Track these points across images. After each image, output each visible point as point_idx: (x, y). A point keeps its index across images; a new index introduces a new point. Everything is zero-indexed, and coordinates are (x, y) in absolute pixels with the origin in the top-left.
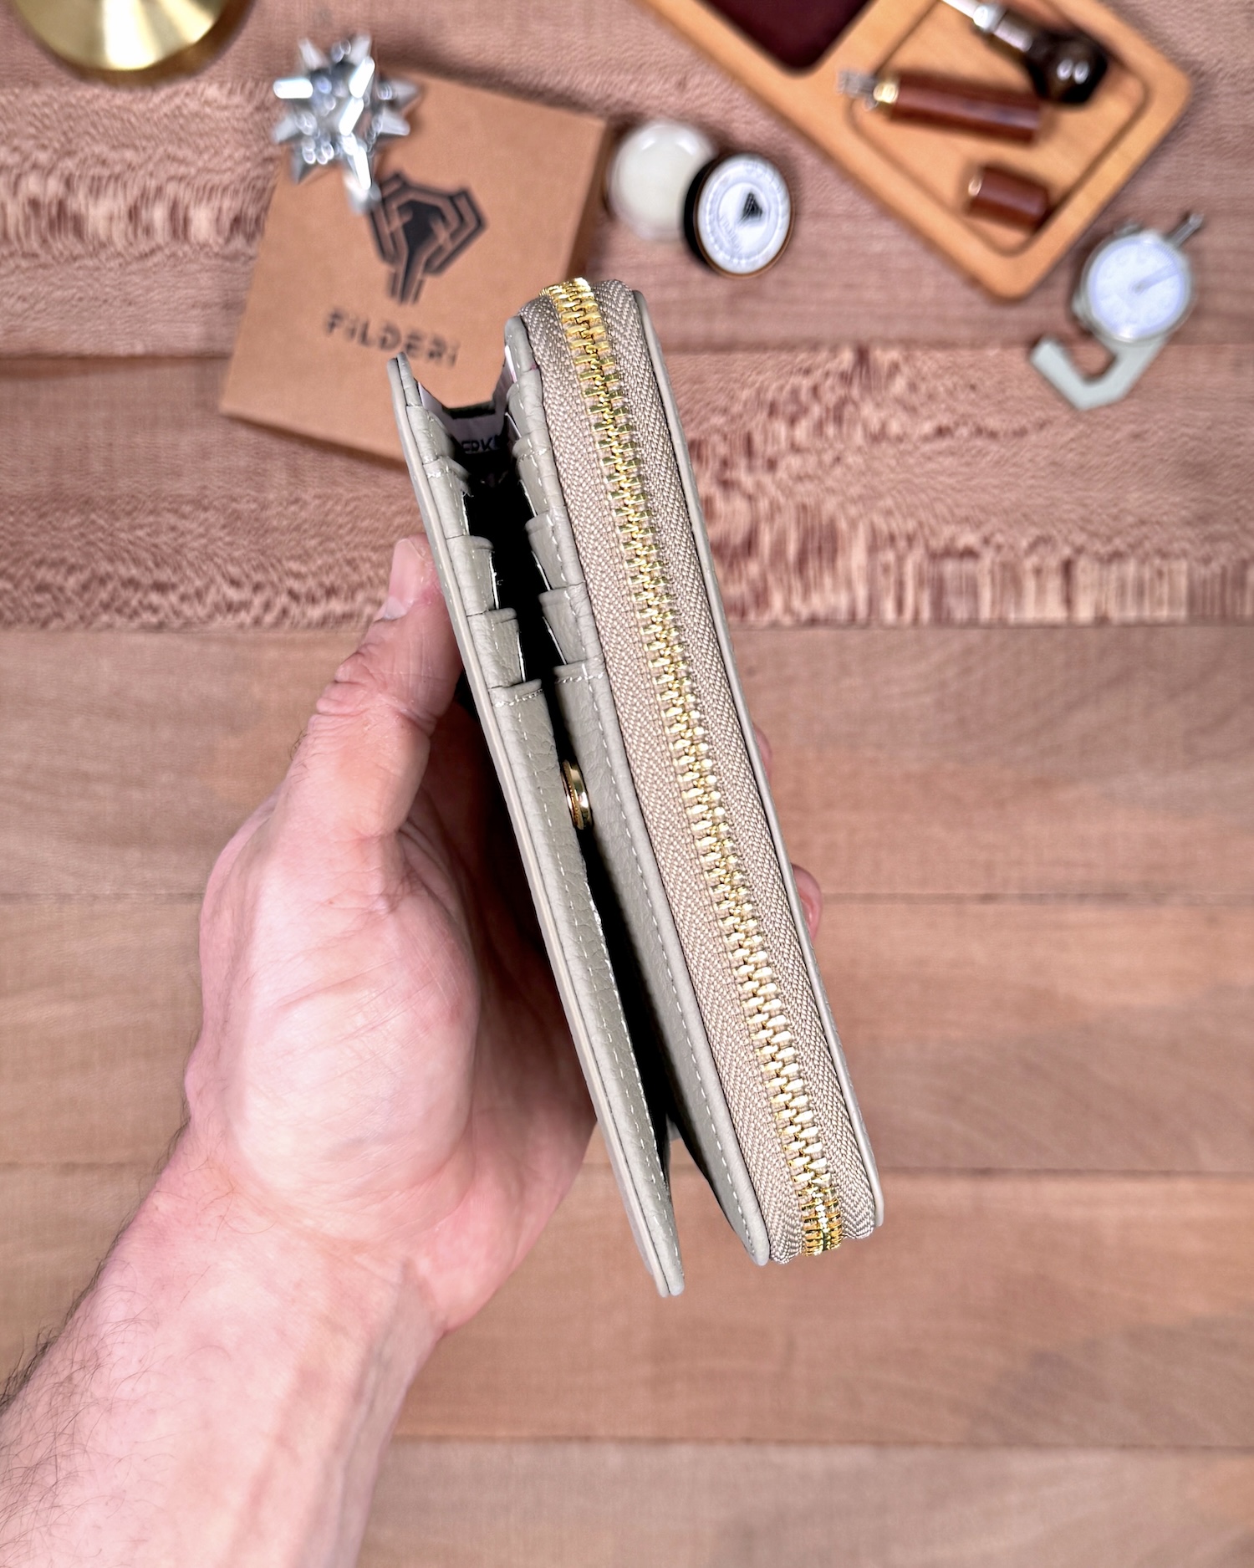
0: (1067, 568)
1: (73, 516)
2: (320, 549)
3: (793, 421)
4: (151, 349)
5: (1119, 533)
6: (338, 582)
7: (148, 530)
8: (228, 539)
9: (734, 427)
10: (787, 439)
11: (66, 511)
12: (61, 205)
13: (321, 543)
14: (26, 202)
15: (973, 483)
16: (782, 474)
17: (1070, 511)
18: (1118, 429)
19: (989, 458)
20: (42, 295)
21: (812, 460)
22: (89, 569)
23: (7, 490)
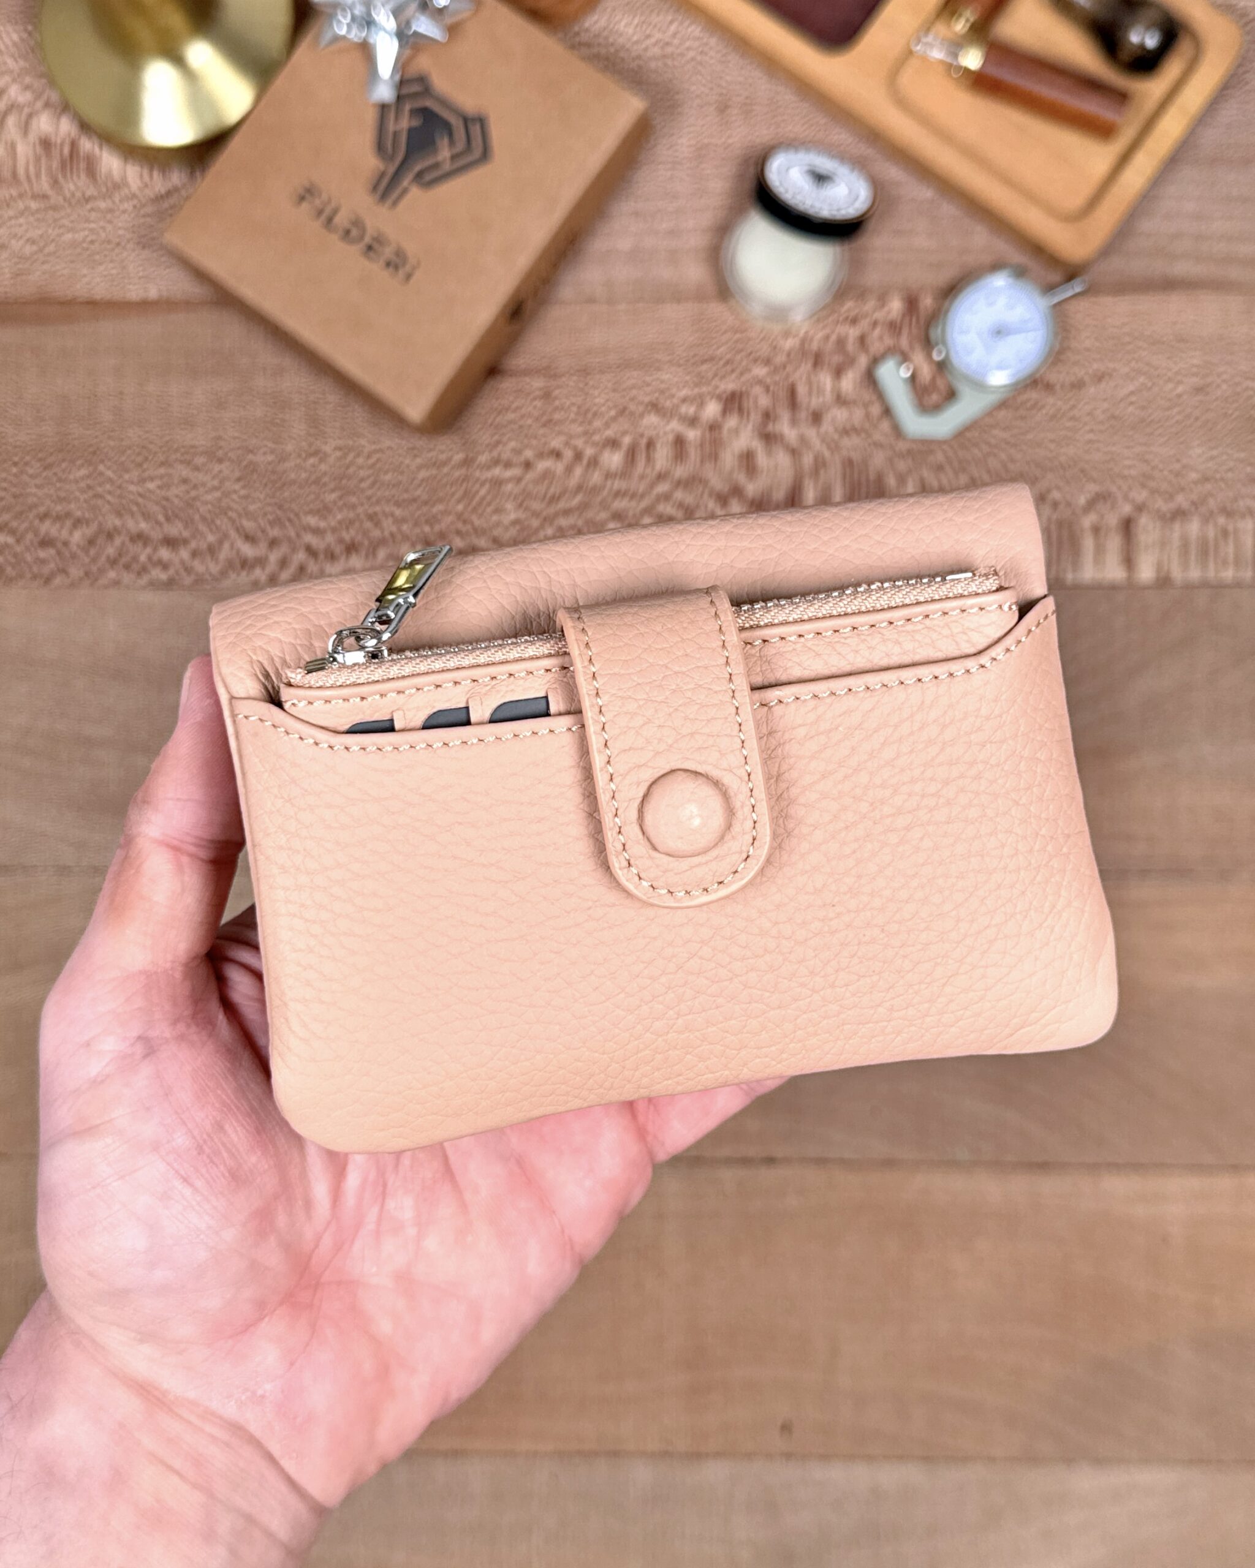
0: (1127, 526)
1: (79, 469)
2: (340, 503)
3: (838, 372)
4: (165, 294)
5: (1182, 489)
6: (359, 538)
7: (158, 482)
8: (243, 492)
9: (777, 378)
10: (833, 389)
11: (73, 462)
12: (74, 145)
13: (341, 498)
14: (37, 142)
15: (1030, 436)
16: (826, 426)
17: (1130, 467)
18: (1180, 383)
19: (1044, 412)
20: (51, 238)
21: (858, 414)
22: (96, 522)
23: (11, 440)
